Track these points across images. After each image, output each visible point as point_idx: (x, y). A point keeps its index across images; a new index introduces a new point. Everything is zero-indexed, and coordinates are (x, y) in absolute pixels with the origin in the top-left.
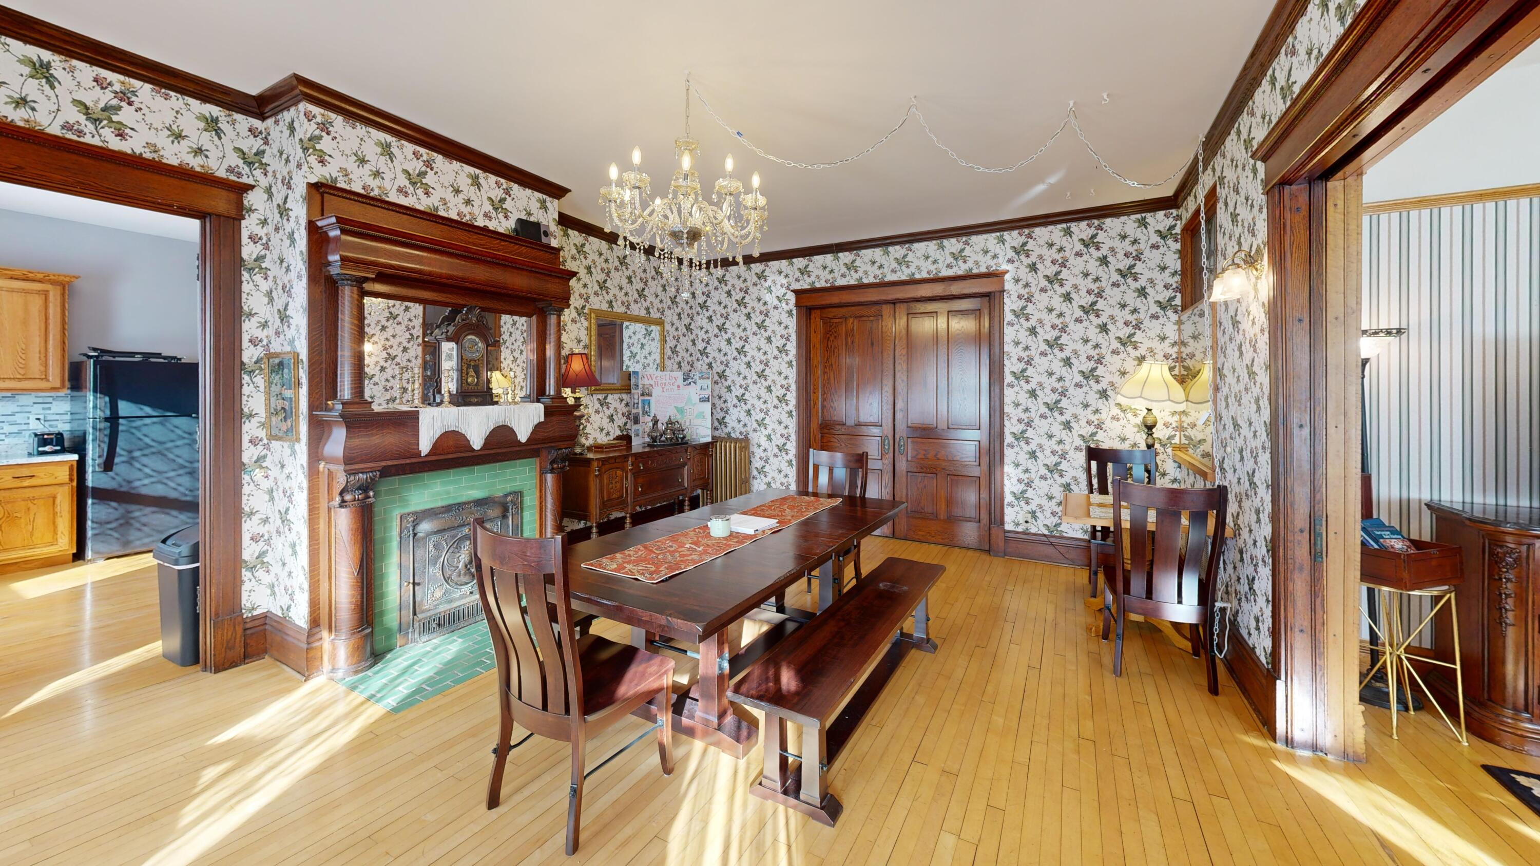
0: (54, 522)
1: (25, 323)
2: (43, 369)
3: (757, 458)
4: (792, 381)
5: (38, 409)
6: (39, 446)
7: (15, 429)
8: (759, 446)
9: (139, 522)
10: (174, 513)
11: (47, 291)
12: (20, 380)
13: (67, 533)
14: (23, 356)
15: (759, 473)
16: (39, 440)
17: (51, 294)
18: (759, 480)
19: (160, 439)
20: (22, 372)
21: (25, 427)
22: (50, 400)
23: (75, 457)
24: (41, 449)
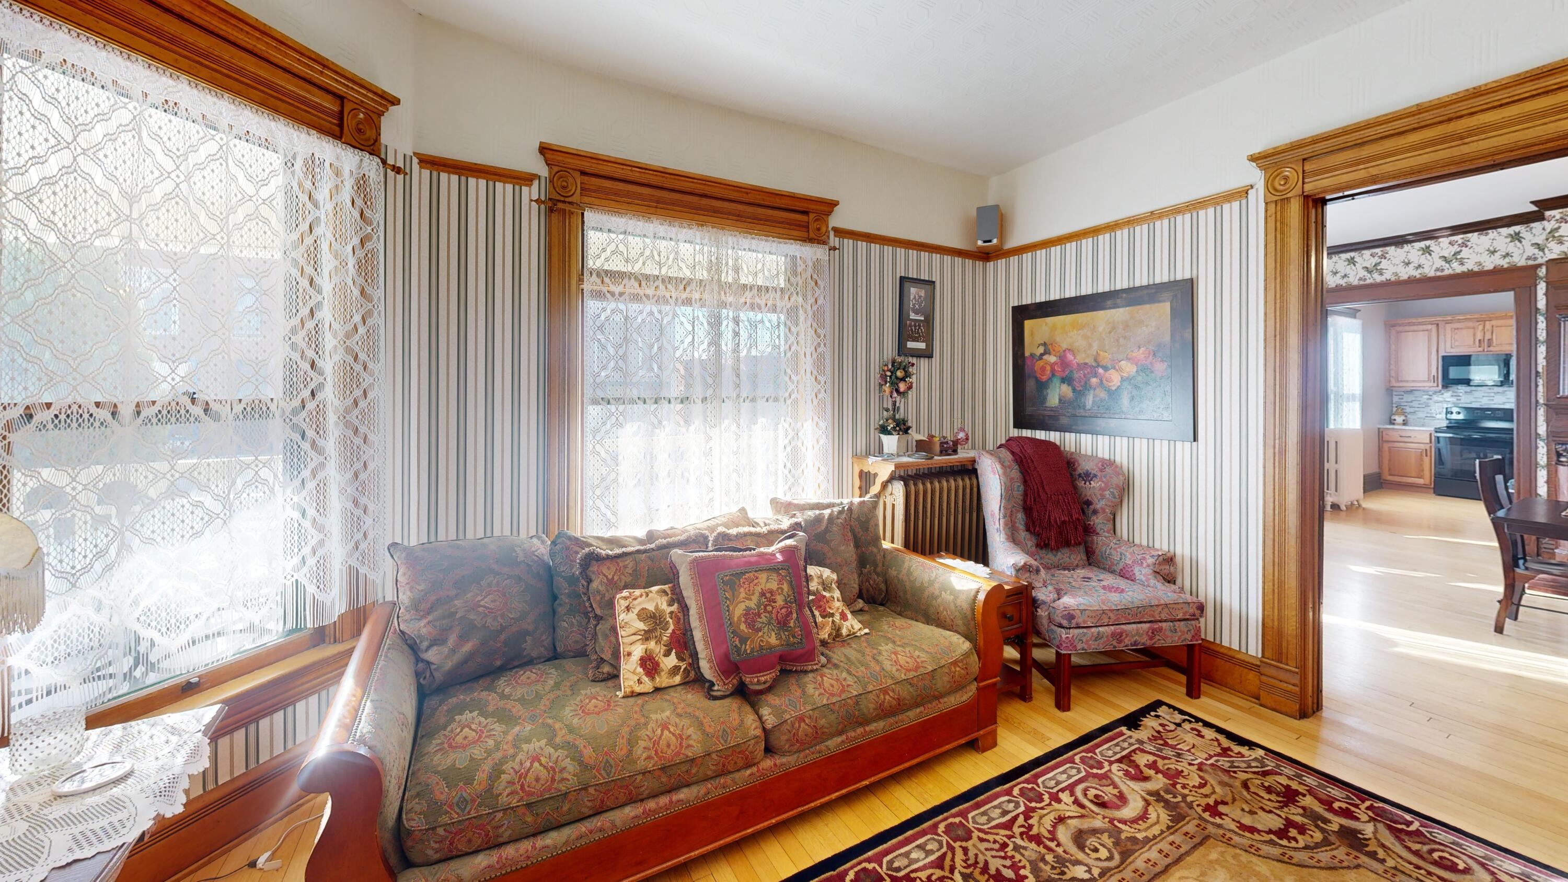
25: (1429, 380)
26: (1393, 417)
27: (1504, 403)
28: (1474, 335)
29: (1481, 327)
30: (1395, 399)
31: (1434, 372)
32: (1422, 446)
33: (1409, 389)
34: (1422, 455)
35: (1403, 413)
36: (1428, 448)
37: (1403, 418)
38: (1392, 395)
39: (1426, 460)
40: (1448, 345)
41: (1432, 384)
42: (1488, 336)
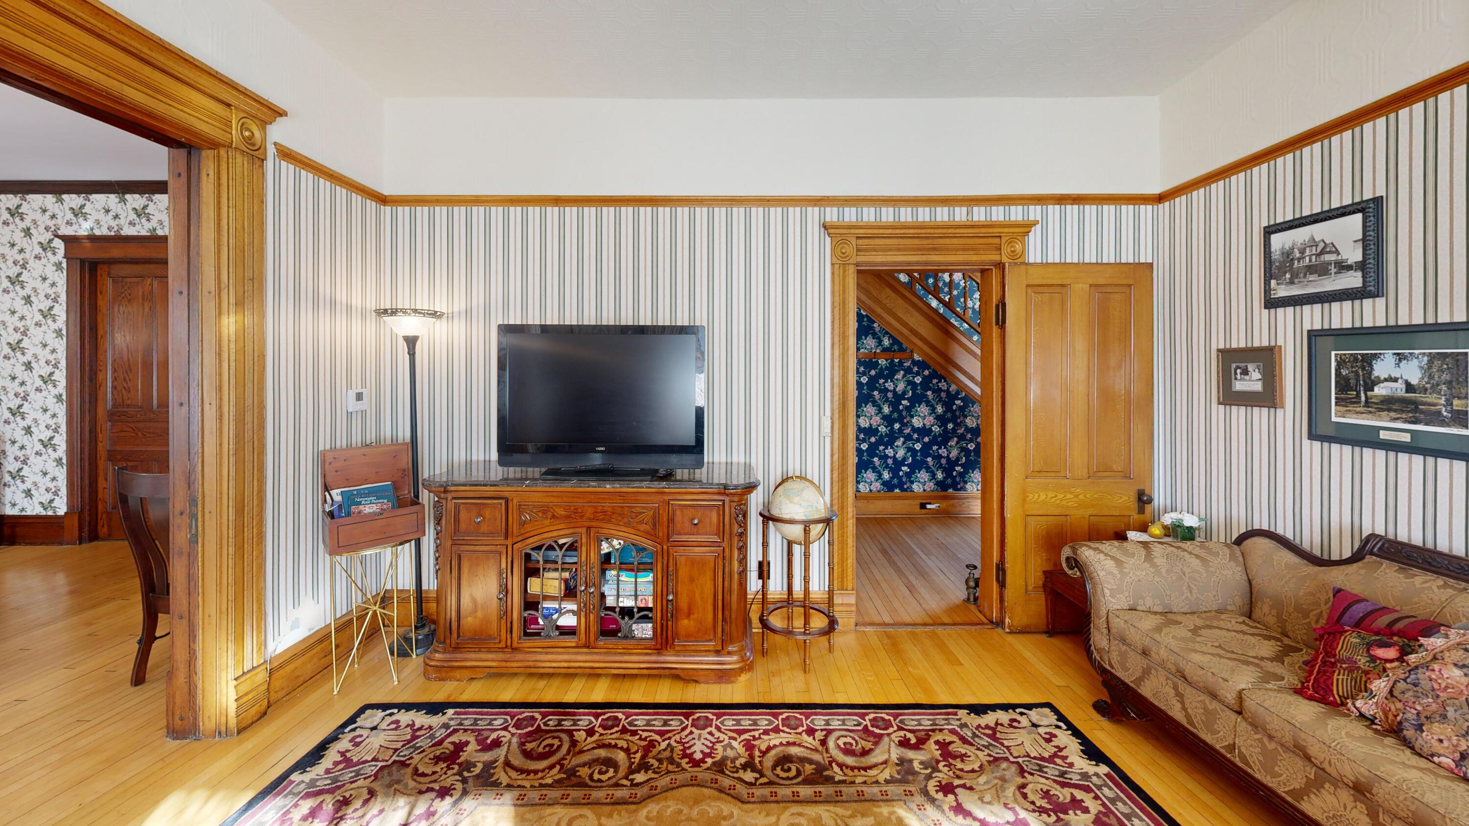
3: (11, 458)
4: (62, 355)
8: (14, 442)
15: (14, 478)
18: (13, 488)
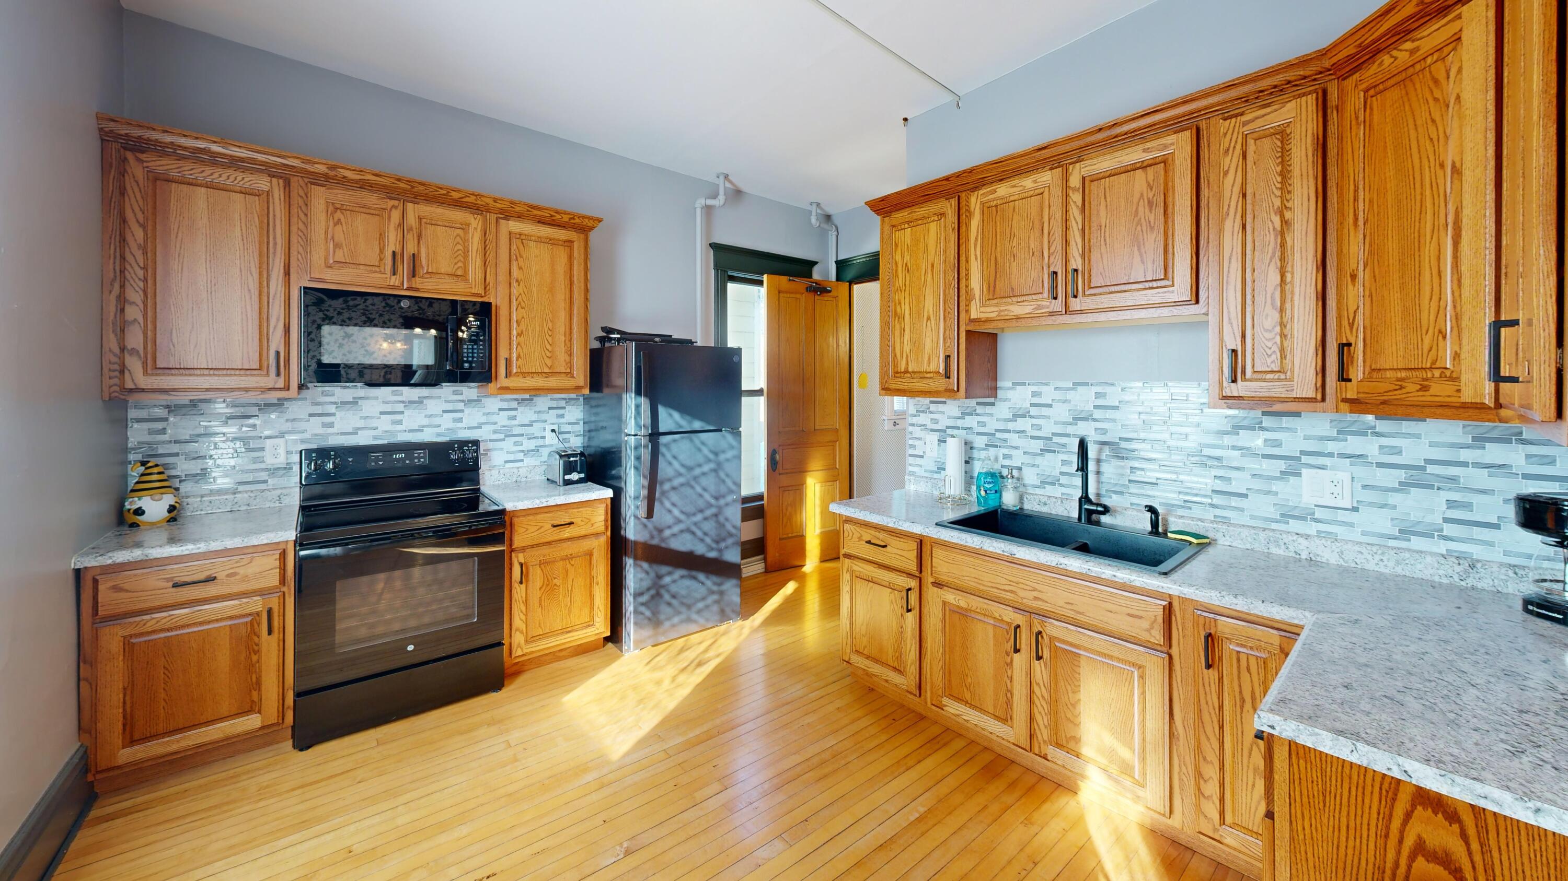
0: (591, 592)
1: (552, 290)
2: (568, 359)
5: (552, 416)
6: (565, 474)
7: (531, 445)
9: (668, 591)
10: (701, 576)
11: (572, 242)
12: (547, 375)
13: (602, 608)
14: (550, 339)
16: (565, 463)
17: (576, 245)
19: (689, 463)
20: (549, 362)
21: (540, 442)
22: (563, 404)
23: (609, 493)
24: (567, 477)
25: (261, 367)
26: (132, 504)
27: (420, 430)
28: (382, 237)
29: (396, 215)
30: (137, 434)
31: (276, 342)
32: (256, 604)
33: (184, 399)
34: (253, 631)
35: (167, 484)
36: (274, 603)
37: (169, 499)
38: (123, 423)
39: (269, 645)
40: (318, 257)
41: (271, 380)
42: (411, 248)
